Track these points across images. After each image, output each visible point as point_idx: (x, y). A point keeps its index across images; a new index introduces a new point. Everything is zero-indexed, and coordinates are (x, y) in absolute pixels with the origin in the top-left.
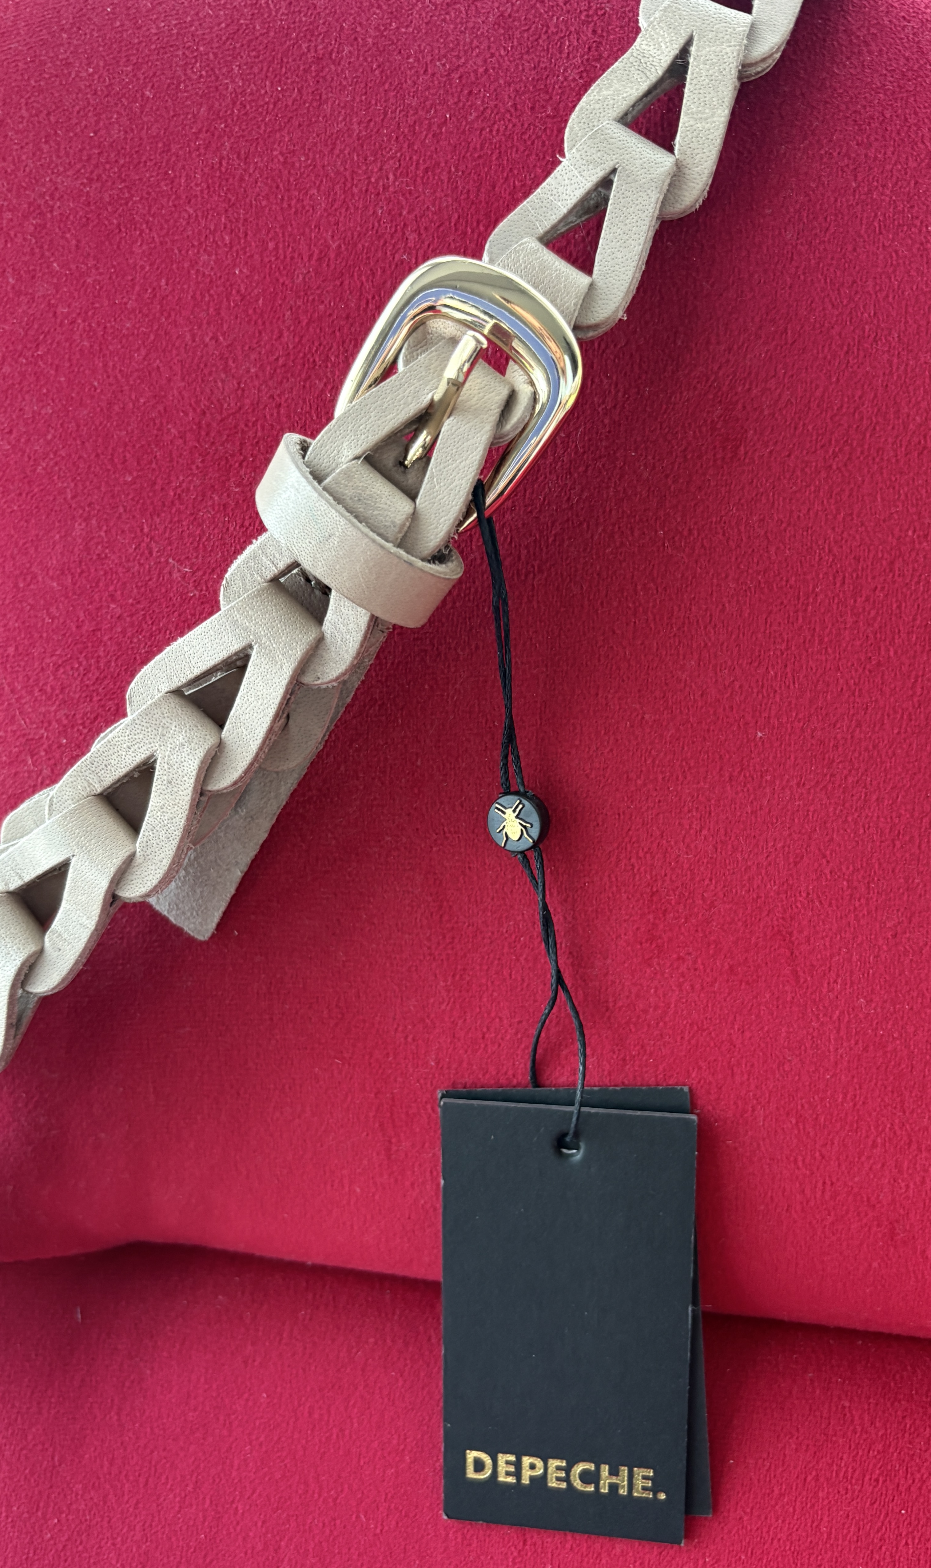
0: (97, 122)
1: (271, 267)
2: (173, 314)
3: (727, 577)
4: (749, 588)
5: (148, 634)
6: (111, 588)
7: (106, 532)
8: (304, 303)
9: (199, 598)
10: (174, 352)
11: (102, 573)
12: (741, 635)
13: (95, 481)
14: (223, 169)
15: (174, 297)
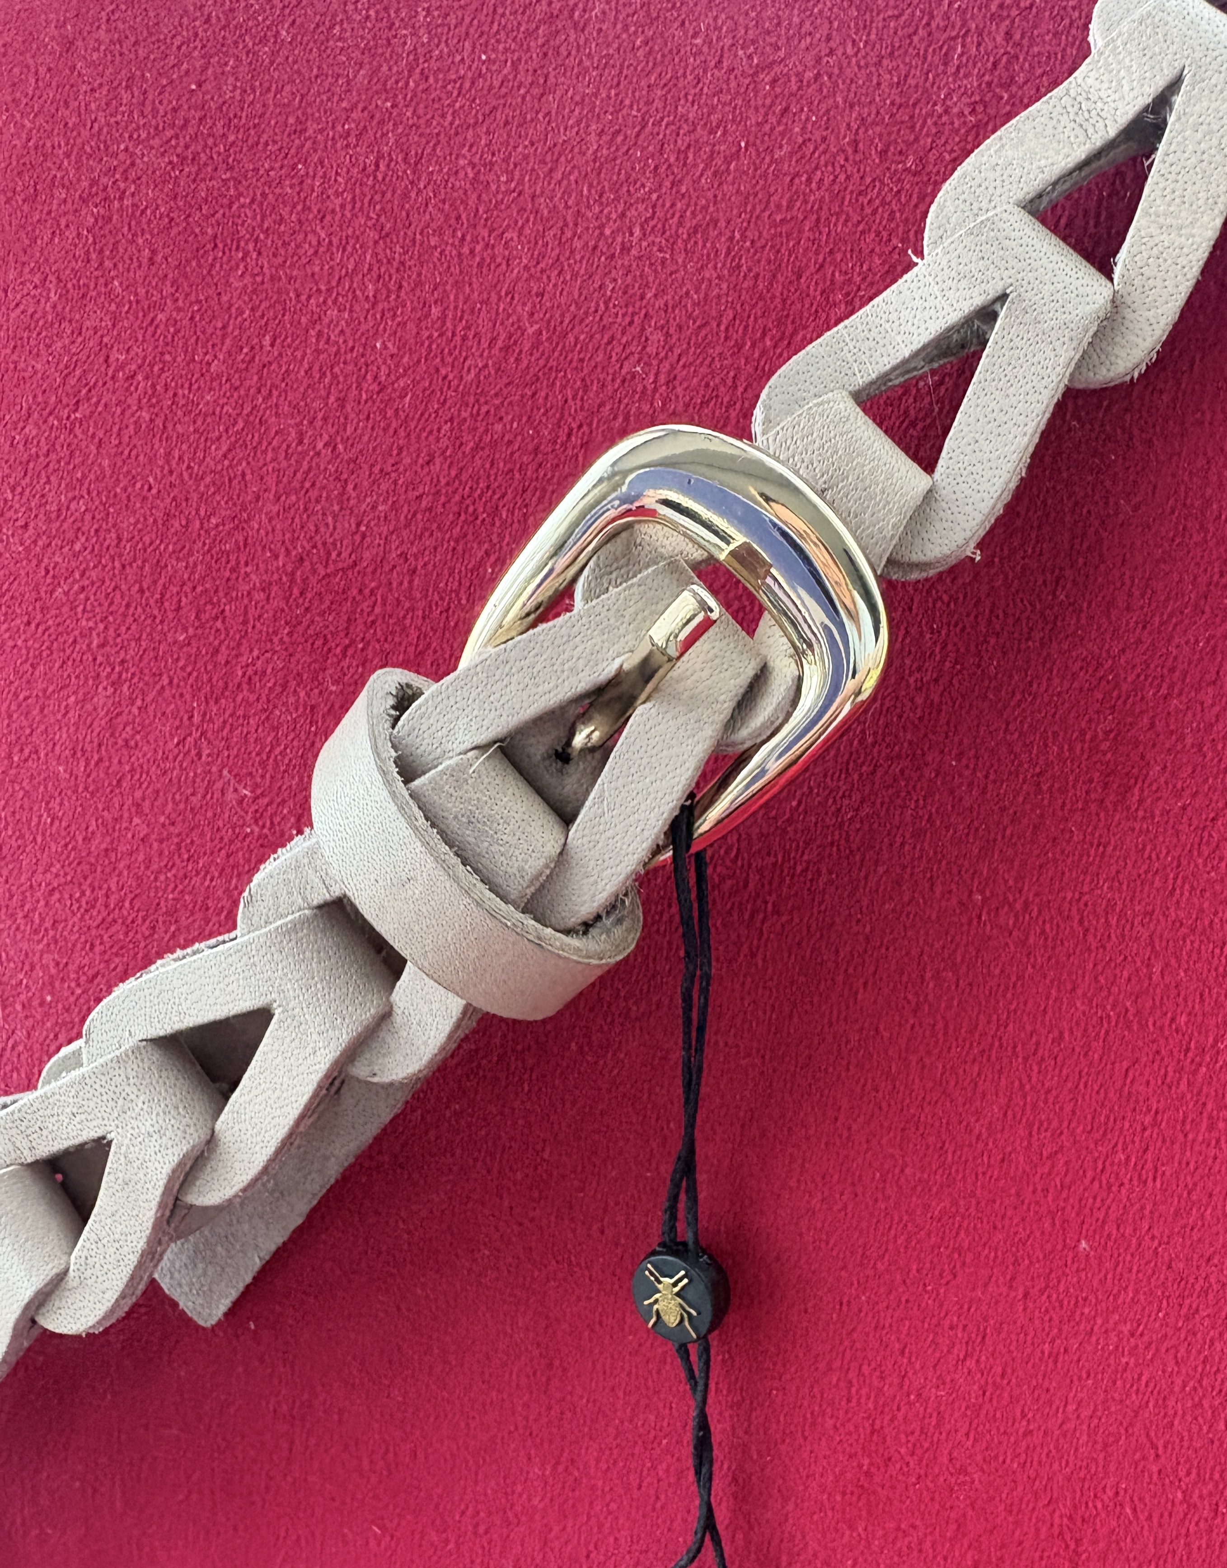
0: (204, 69)
1: (430, 346)
2: (275, 393)
3: (1074, 989)
4: (1109, 1016)
5: (181, 874)
6: (138, 794)
7: (139, 708)
8: (472, 415)
9: (259, 837)
10: (270, 455)
11: (127, 768)
12: (1081, 1086)
13: (134, 627)
14: (380, 177)
15: (280, 367)
